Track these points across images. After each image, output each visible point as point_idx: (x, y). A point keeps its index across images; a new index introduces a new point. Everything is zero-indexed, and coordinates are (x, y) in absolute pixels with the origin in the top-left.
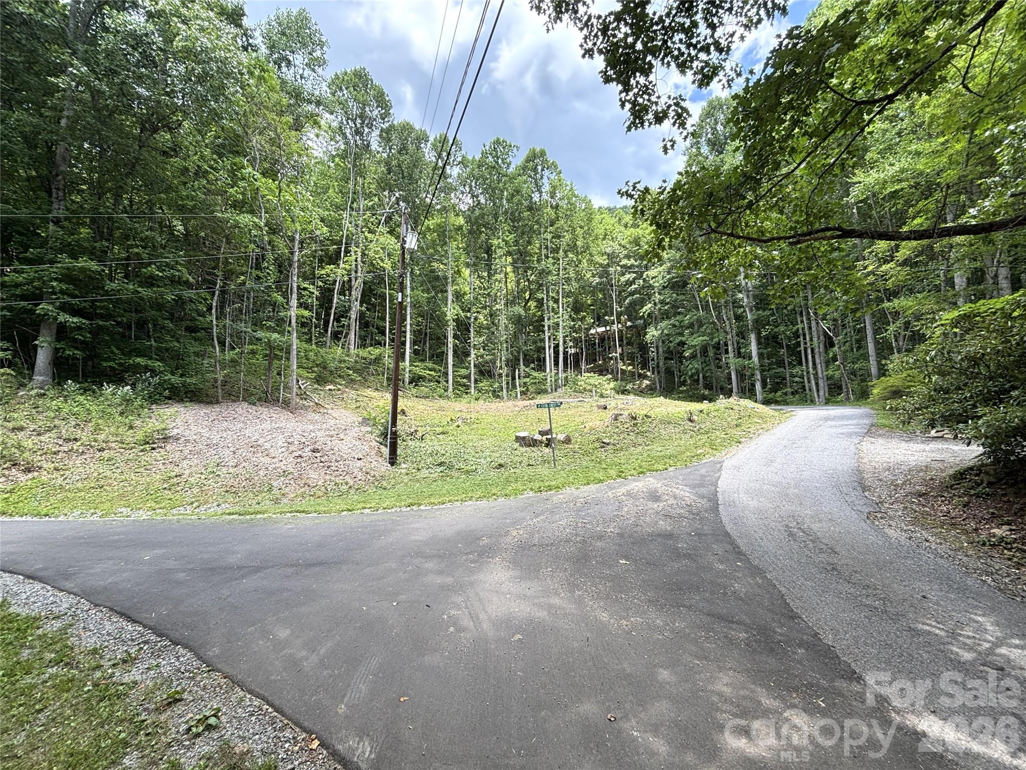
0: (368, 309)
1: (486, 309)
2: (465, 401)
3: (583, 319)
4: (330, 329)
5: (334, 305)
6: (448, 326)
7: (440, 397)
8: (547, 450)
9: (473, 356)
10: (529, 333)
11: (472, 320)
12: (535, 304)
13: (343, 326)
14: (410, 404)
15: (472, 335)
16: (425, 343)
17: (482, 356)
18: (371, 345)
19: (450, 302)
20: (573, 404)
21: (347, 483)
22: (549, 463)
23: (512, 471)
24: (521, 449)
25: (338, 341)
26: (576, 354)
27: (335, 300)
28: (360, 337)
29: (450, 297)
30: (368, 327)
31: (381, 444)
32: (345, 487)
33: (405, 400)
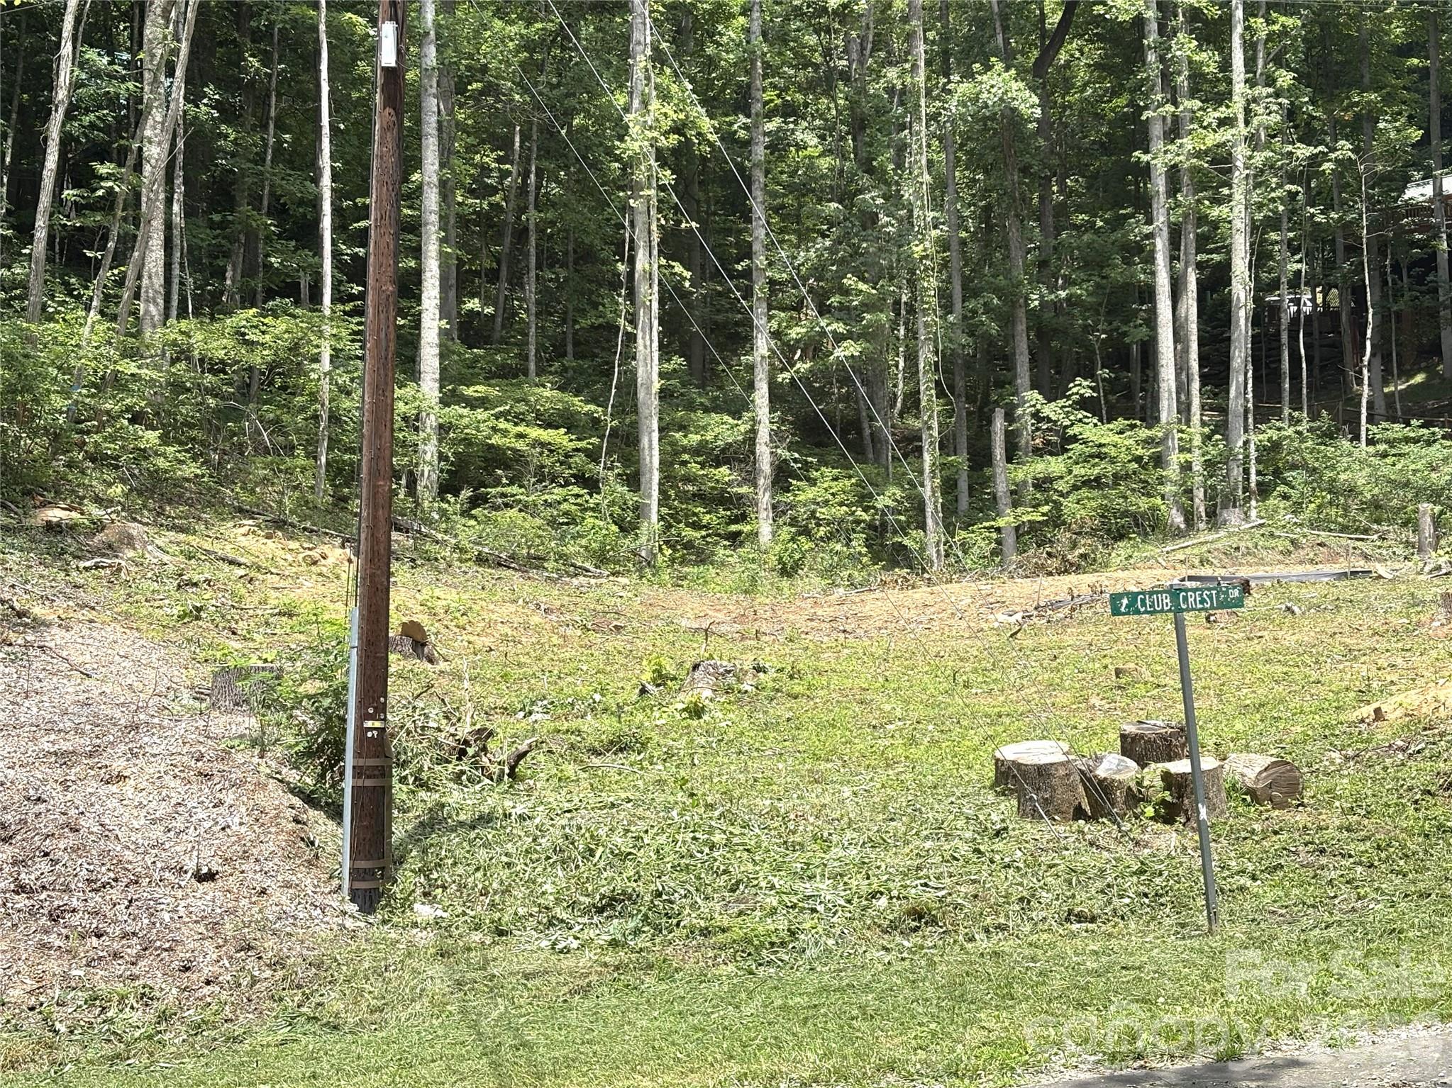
0: (227, 113)
1: (829, 93)
2: (729, 578)
3: (1361, 127)
4: (41, 222)
5: (61, 94)
6: (634, 187)
7: (602, 558)
8: (1168, 839)
9: (762, 345)
10: (1062, 211)
11: (760, 152)
12: (1096, 53)
13: (108, 202)
14: (447, 596)
15: (759, 233)
16: (517, 281)
17: (814, 347)
18: (249, 300)
19: (641, 61)
20: (1309, 593)
21: (146, 998)
22: (1179, 906)
23: (983, 943)
24: (1030, 829)
25: (86, 281)
26: (1325, 319)
27: (65, 73)
28: (194, 260)
29: (644, 36)
30: (231, 205)
31: (310, 799)
32: (137, 1018)
33: (424, 575)
